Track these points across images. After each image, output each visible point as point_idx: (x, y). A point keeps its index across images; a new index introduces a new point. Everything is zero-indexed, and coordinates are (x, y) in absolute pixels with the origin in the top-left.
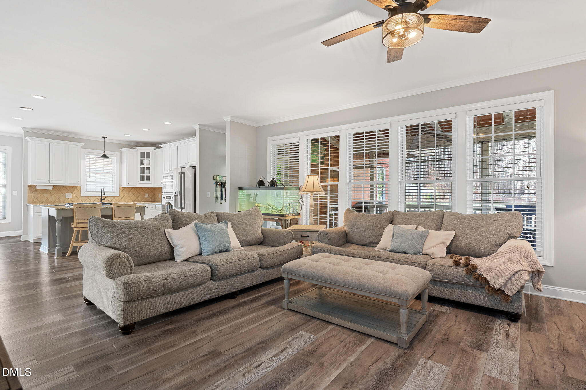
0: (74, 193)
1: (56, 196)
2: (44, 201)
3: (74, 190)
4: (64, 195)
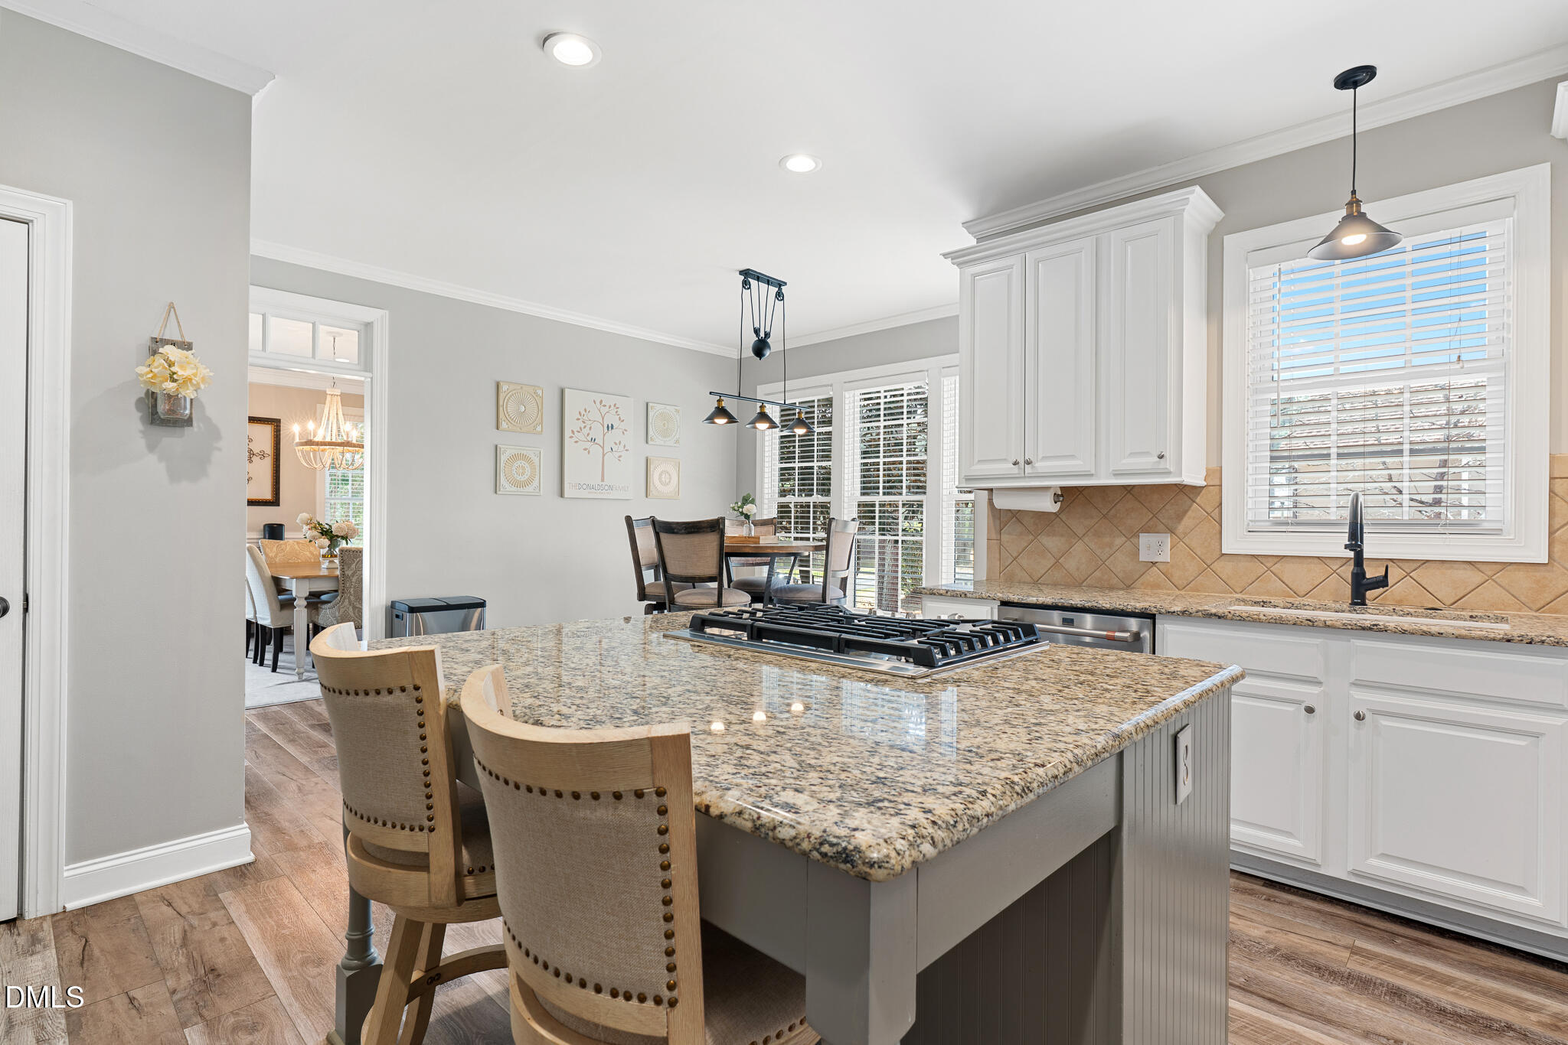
0: (1181, 528)
1: (1093, 546)
2: (1043, 572)
3: (1185, 512)
4: (1129, 542)
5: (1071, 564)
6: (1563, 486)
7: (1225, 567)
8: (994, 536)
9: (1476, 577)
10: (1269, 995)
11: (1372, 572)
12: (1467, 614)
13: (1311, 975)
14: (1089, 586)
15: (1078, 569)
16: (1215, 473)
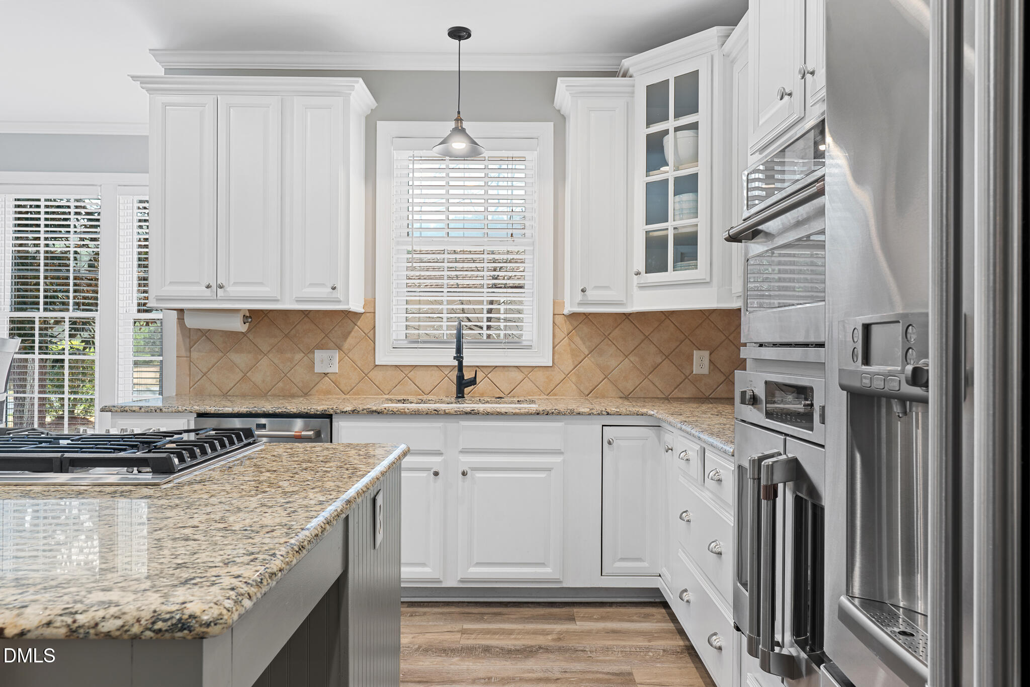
0: (346, 346)
1: (276, 361)
2: (232, 385)
3: (350, 333)
4: (306, 357)
5: (257, 377)
6: (560, 319)
7: (377, 376)
8: (183, 353)
9: (519, 376)
10: (418, 679)
11: (468, 375)
12: (516, 399)
13: (441, 656)
14: (274, 396)
15: (263, 381)
16: (371, 302)
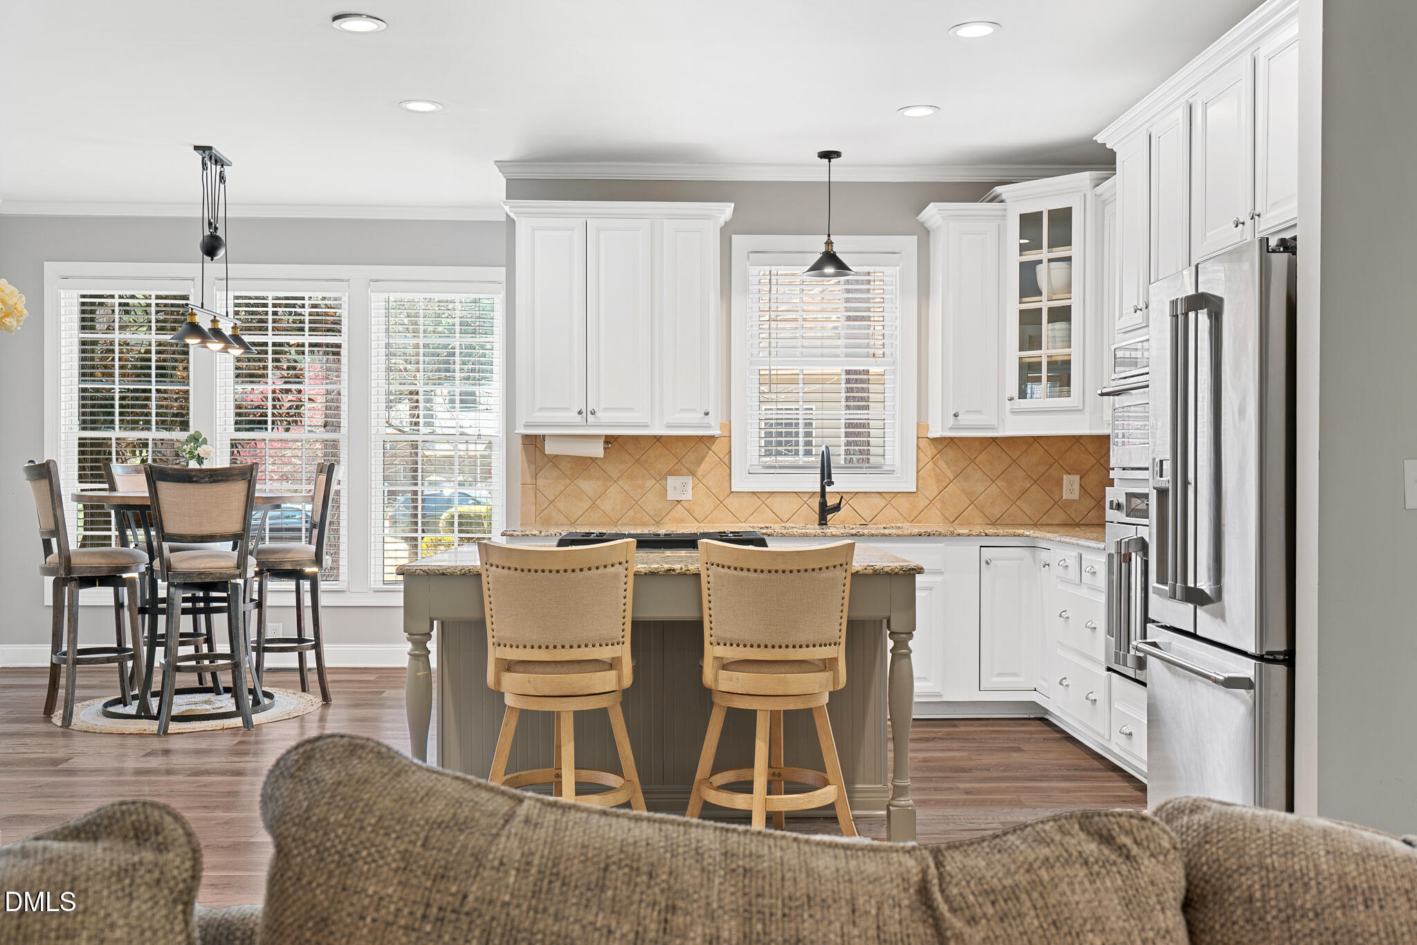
0: (700, 472)
1: (626, 488)
2: (581, 514)
3: (703, 458)
4: (658, 484)
5: (606, 505)
6: (924, 443)
7: (733, 503)
8: (529, 480)
9: (880, 502)
11: (831, 501)
12: (882, 526)
14: (624, 524)
15: (613, 509)
16: (728, 426)
